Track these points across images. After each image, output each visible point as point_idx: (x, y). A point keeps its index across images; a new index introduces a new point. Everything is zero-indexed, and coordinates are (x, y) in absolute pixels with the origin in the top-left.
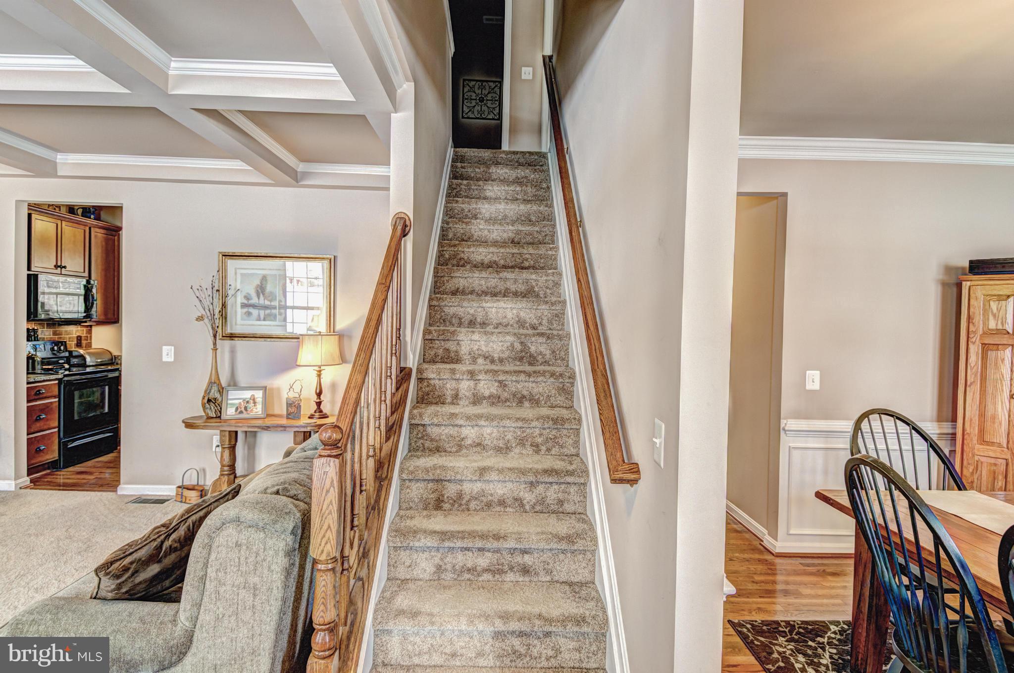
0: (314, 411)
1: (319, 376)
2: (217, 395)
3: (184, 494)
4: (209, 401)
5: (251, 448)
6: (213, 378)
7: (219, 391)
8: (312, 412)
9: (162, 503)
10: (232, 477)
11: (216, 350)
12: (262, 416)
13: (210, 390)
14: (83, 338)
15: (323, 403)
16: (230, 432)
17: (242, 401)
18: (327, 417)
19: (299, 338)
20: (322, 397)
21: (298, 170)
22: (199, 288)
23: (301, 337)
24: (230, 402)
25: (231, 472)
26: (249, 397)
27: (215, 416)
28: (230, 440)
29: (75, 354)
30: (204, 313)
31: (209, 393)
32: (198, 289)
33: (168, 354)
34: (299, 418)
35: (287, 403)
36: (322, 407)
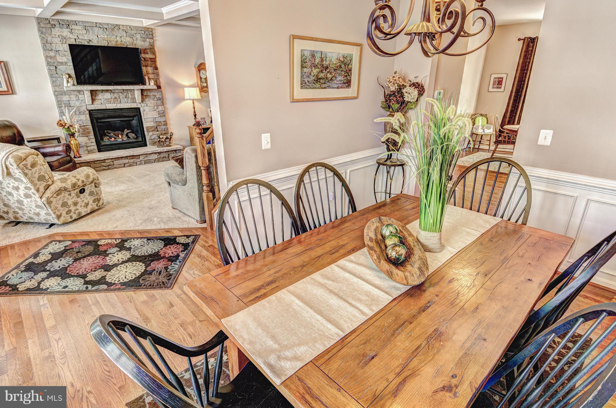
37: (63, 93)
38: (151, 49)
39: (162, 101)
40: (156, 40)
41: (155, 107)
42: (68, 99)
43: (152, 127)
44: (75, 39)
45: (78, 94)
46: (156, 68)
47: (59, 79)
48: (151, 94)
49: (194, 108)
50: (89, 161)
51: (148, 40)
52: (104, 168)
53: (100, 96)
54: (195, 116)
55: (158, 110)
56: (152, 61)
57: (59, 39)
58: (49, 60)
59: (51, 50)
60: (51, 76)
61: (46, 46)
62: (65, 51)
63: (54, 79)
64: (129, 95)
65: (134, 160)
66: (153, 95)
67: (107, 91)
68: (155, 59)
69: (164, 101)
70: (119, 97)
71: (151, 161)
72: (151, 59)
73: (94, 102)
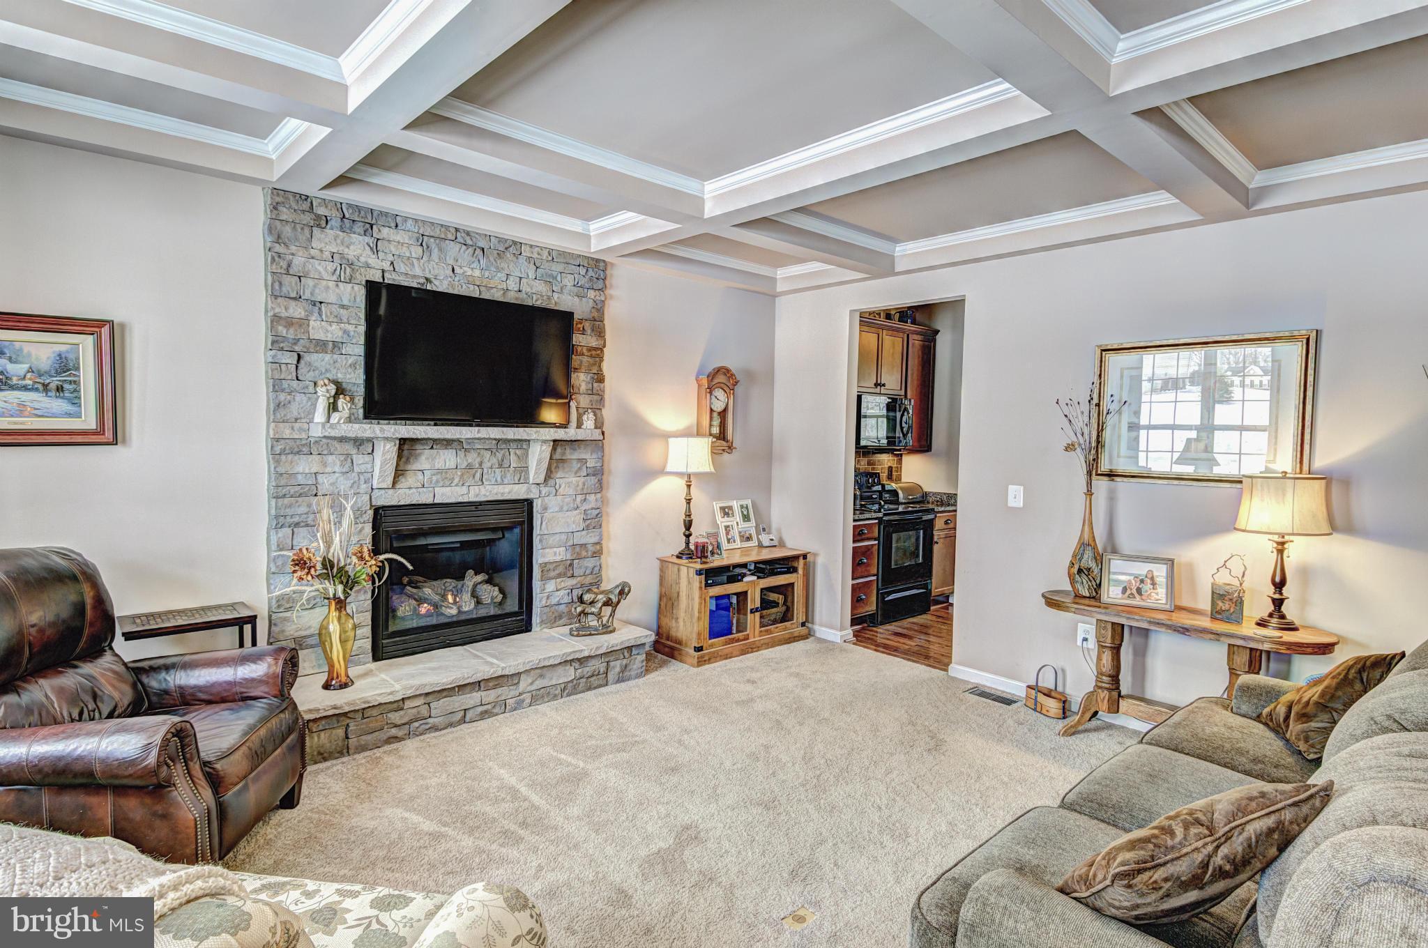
0: (1267, 615)
1: (1281, 552)
2: (1092, 564)
3: (1038, 699)
4: (1080, 571)
5: (1141, 654)
6: (1086, 536)
7: (1095, 558)
8: (1265, 615)
9: (1009, 704)
10: (1115, 694)
11: (1092, 495)
12: (1167, 607)
13: (1082, 555)
14: (894, 469)
15: (1286, 601)
16: (1113, 624)
17: (1132, 577)
18: (1296, 629)
19: (1241, 482)
20: (1285, 590)
21: (1251, 186)
22: (1069, 402)
23: (1244, 480)
24: (1112, 577)
25: (1114, 687)
26: (1145, 573)
27: (1088, 595)
28: (1113, 637)
29: (887, 488)
30: (1075, 440)
31: (1080, 560)
32: (1067, 404)
33: (1016, 496)
34: (1239, 621)
35: (1213, 592)
36: (1283, 608)
37: (303, 448)
38: (595, 320)
39: (599, 477)
40: (611, 297)
41: (579, 498)
42: (314, 470)
43: (557, 564)
44: (383, 271)
45: (354, 451)
46: (600, 379)
47: (299, 397)
48: (575, 456)
49: (689, 501)
50: (347, 709)
51: (591, 294)
52: (394, 731)
53: (427, 461)
54: (688, 525)
55: (586, 506)
56: (591, 356)
57: (331, 267)
58: (282, 330)
59: (294, 299)
60: (276, 386)
61: (280, 284)
62: (343, 307)
63: (282, 397)
64: (513, 457)
65: (499, 691)
66: (579, 460)
67: (447, 443)
68: (602, 350)
69: (605, 477)
70: (481, 464)
71: (553, 691)
72: (590, 349)
73: (402, 479)
